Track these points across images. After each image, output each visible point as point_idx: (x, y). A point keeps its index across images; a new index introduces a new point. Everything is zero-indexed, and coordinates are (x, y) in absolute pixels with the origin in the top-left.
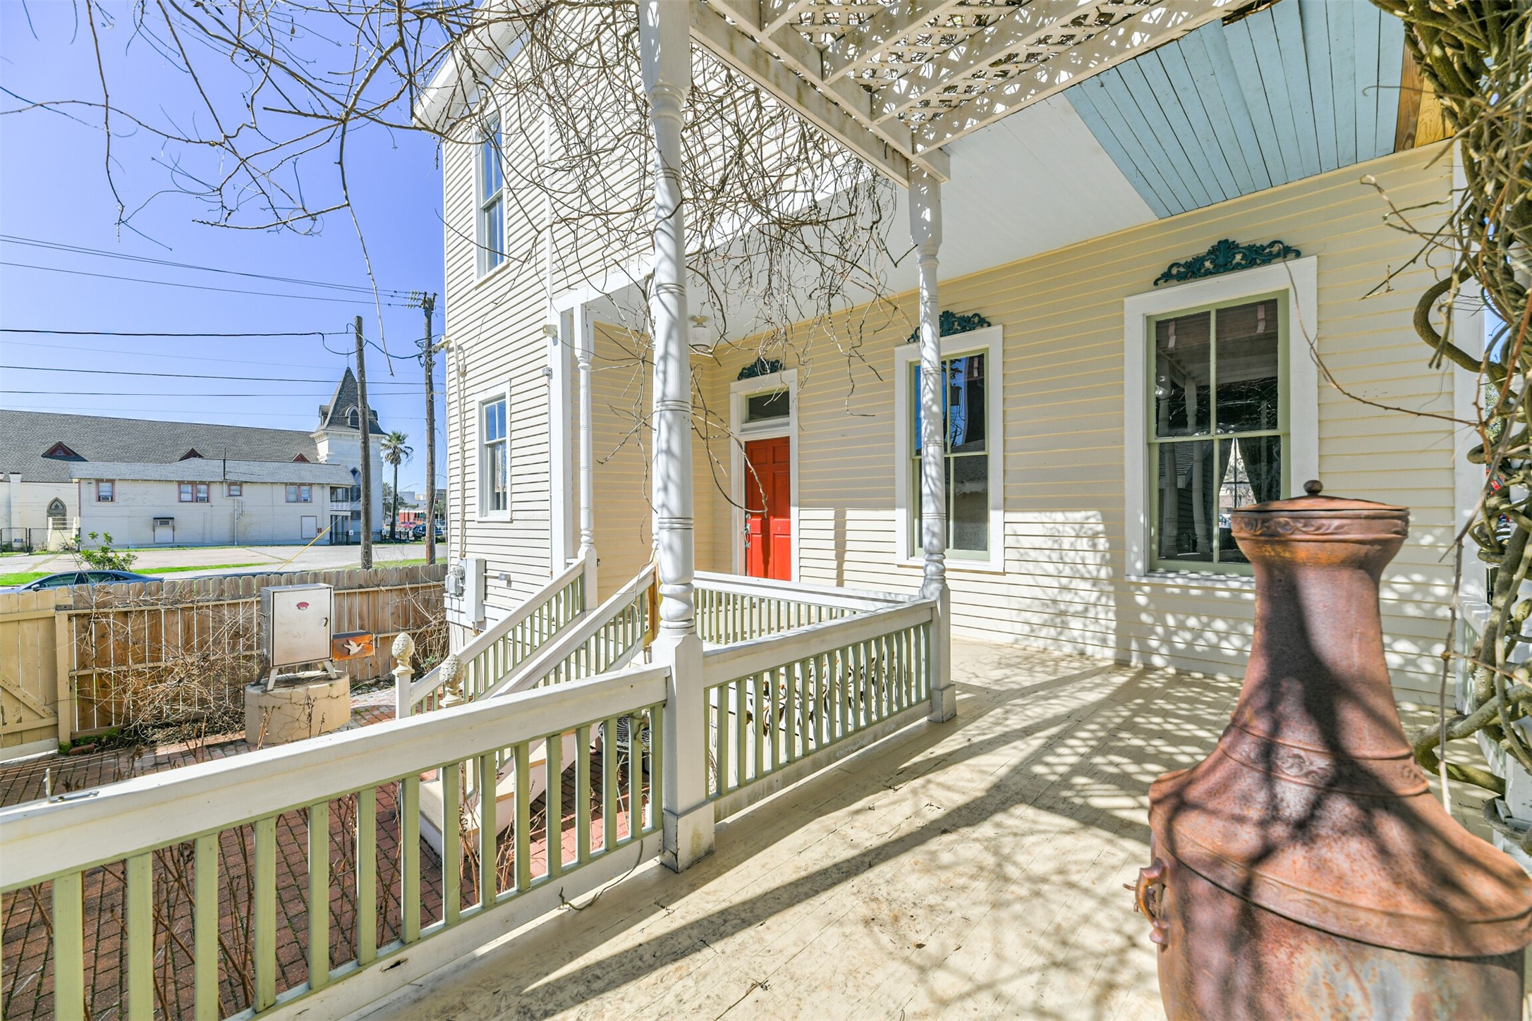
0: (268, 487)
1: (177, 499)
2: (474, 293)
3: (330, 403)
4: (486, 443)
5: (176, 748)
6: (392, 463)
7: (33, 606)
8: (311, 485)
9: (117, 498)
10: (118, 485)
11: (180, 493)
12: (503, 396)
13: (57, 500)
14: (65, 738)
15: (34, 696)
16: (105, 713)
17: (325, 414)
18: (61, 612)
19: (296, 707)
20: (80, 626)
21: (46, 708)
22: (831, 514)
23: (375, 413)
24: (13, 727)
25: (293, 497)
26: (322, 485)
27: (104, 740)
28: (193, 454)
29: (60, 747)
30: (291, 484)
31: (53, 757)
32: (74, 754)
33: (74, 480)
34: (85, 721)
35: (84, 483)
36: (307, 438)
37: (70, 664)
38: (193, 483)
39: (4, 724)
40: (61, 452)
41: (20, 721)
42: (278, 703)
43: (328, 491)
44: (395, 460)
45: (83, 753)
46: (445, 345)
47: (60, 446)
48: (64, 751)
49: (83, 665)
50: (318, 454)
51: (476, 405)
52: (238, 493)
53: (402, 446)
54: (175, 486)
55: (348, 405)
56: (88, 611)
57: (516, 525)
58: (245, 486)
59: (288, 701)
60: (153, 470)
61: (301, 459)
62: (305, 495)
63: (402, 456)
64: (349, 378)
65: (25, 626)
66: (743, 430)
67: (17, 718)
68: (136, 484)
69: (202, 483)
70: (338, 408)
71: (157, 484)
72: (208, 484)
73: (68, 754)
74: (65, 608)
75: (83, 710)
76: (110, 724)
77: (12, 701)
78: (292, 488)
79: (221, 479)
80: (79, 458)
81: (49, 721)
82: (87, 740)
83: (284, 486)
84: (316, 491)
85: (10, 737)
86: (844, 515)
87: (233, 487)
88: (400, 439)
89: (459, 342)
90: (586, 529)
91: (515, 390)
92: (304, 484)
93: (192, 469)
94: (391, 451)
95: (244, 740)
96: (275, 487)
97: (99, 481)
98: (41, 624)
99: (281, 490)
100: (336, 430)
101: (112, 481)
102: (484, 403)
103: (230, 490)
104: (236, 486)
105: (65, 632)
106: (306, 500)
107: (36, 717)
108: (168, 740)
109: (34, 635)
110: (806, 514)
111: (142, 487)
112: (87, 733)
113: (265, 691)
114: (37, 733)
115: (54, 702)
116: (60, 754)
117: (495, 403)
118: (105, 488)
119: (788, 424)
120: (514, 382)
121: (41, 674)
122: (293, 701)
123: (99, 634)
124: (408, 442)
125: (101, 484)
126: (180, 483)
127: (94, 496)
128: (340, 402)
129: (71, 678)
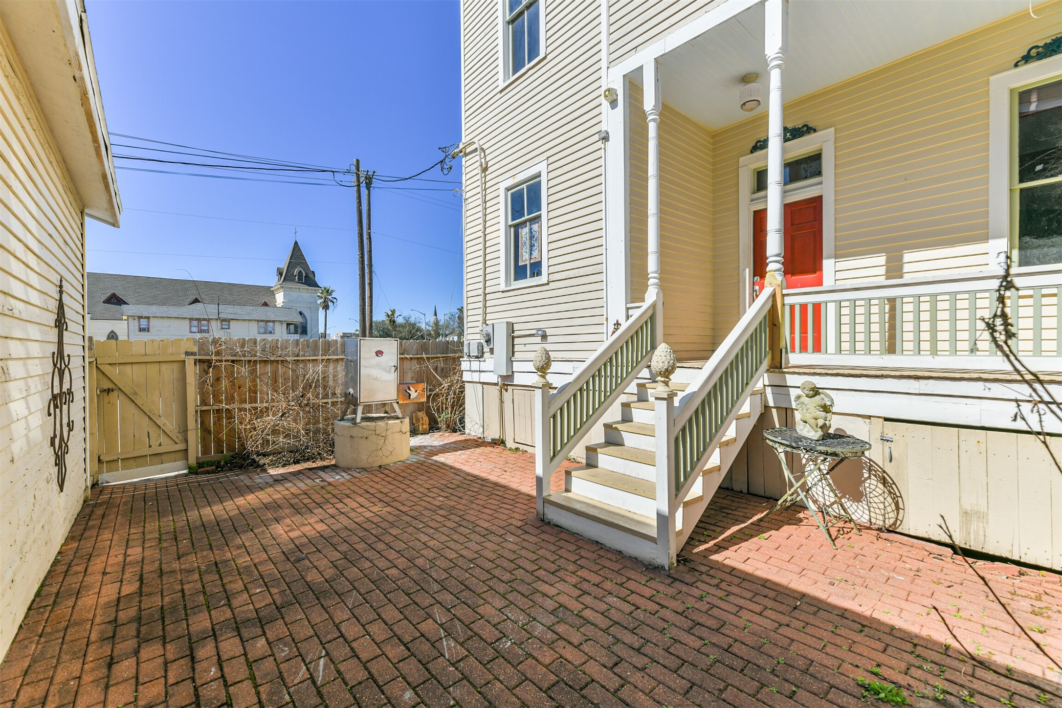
0: (246, 323)
1: (188, 331)
2: (499, 96)
3: (284, 265)
4: (510, 223)
5: (281, 471)
6: (323, 308)
7: (170, 351)
8: (274, 322)
9: (151, 330)
10: (152, 321)
11: (191, 327)
12: (539, 175)
13: (112, 332)
14: (192, 461)
15: (171, 425)
16: (219, 442)
17: (281, 274)
18: (189, 357)
19: (380, 438)
20: (202, 370)
21: (179, 435)
22: (881, 259)
23: (313, 272)
24: (156, 449)
25: (262, 330)
26: (281, 322)
27: (222, 464)
28: (196, 301)
29: (190, 468)
30: (262, 321)
31: (185, 475)
32: (202, 473)
33: (125, 317)
34: (206, 450)
35: (131, 320)
36: (269, 291)
37: (196, 400)
38: (199, 320)
39: (150, 446)
40: (115, 300)
41: (160, 445)
42: (366, 433)
43: (285, 326)
44: (326, 307)
45: (208, 472)
46: (463, 150)
47: (114, 296)
48: (192, 471)
49: (204, 402)
50: (276, 302)
51: (502, 192)
52: (227, 327)
53: (330, 297)
54: (187, 322)
55: (296, 267)
56: (208, 358)
57: (552, 285)
58: (232, 323)
59: (373, 432)
60: (174, 311)
61: (265, 304)
62: (270, 329)
63: (330, 304)
64: (296, 249)
65: (164, 367)
66: (752, 200)
67: (158, 443)
68: (162, 320)
69: (204, 320)
70: (289, 269)
71: (176, 321)
72: (208, 320)
73: (197, 473)
74: (192, 354)
75: (204, 439)
76: (222, 452)
77: (155, 428)
78: (262, 324)
79: (216, 317)
80: (126, 303)
81: (181, 446)
82: (210, 464)
83: (256, 322)
84: (277, 325)
85: (154, 457)
86: (901, 258)
87: (224, 323)
88: (328, 292)
89: (481, 142)
90: (655, 272)
91: (551, 167)
92: (269, 321)
93: (197, 310)
94: (322, 300)
95: (334, 465)
96: (251, 323)
97: (140, 318)
98: (175, 366)
99: (254, 325)
100: (289, 285)
101: (148, 318)
102: (508, 189)
103: (222, 325)
104: (226, 322)
105: (192, 372)
106: (271, 333)
107: (172, 442)
108: (273, 464)
109: (169, 373)
110: (843, 264)
111: (167, 322)
112: (207, 458)
113: (355, 424)
114: (173, 455)
115: (184, 431)
116: (190, 473)
117: (524, 186)
118: (144, 322)
119: (821, 183)
120: (551, 160)
121: (175, 407)
122: (377, 432)
123: (215, 378)
124: (334, 295)
125: (141, 320)
126: (191, 319)
127: (137, 328)
128: (291, 266)
129: (196, 411)
